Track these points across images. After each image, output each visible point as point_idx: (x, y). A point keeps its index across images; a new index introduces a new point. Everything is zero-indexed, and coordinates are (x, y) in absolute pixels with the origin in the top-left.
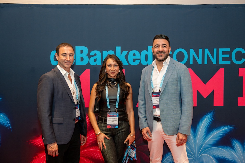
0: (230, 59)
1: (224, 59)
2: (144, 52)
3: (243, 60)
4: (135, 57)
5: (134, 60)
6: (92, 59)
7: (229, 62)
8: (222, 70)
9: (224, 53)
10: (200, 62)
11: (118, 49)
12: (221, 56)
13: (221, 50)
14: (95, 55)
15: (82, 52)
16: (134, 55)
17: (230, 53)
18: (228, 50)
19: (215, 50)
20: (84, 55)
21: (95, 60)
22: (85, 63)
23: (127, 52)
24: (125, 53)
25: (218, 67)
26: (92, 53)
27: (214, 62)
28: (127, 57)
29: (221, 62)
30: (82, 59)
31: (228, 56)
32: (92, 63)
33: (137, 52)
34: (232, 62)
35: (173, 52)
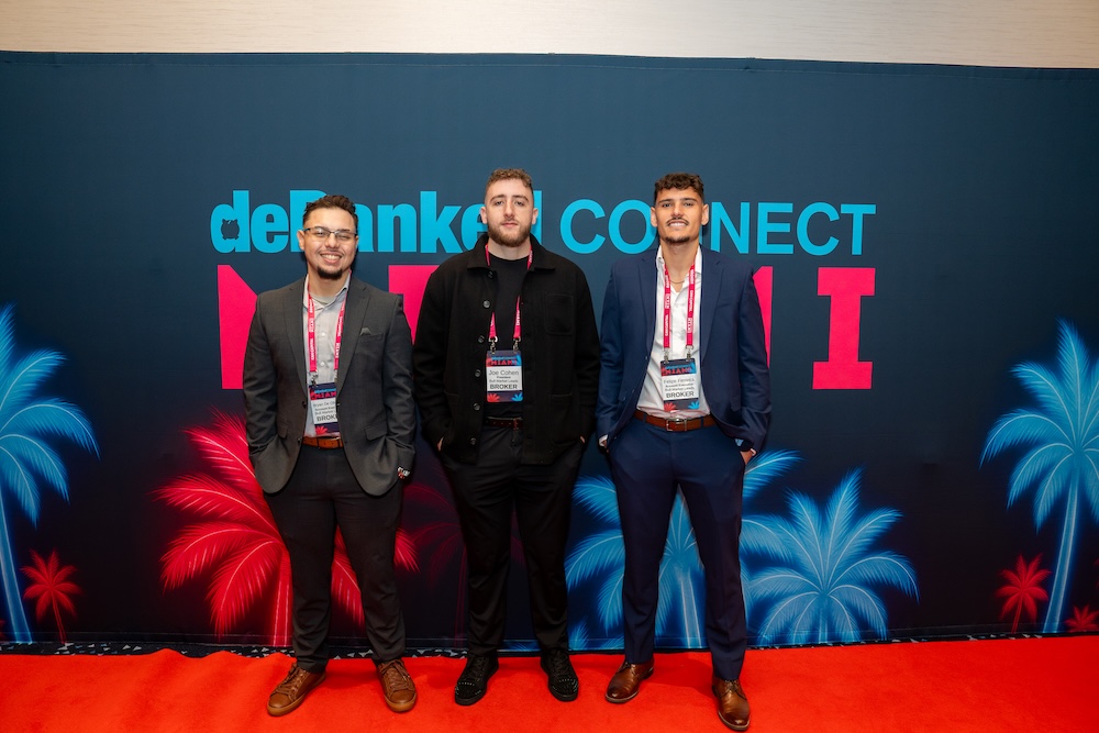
0: (791, 238)
1: (773, 238)
3: (833, 243)
7: (788, 249)
8: (767, 272)
9: (773, 218)
11: (429, 198)
12: (764, 228)
13: (764, 209)
17: (792, 219)
18: (788, 208)
19: (745, 207)
23: (458, 208)
24: (450, 212)
25: (755, 261)
27: (742, 246)
28: (456, 226)
29: (764, 248)
31: (785, 228)
34: (798, 247)
35: (608, 212)
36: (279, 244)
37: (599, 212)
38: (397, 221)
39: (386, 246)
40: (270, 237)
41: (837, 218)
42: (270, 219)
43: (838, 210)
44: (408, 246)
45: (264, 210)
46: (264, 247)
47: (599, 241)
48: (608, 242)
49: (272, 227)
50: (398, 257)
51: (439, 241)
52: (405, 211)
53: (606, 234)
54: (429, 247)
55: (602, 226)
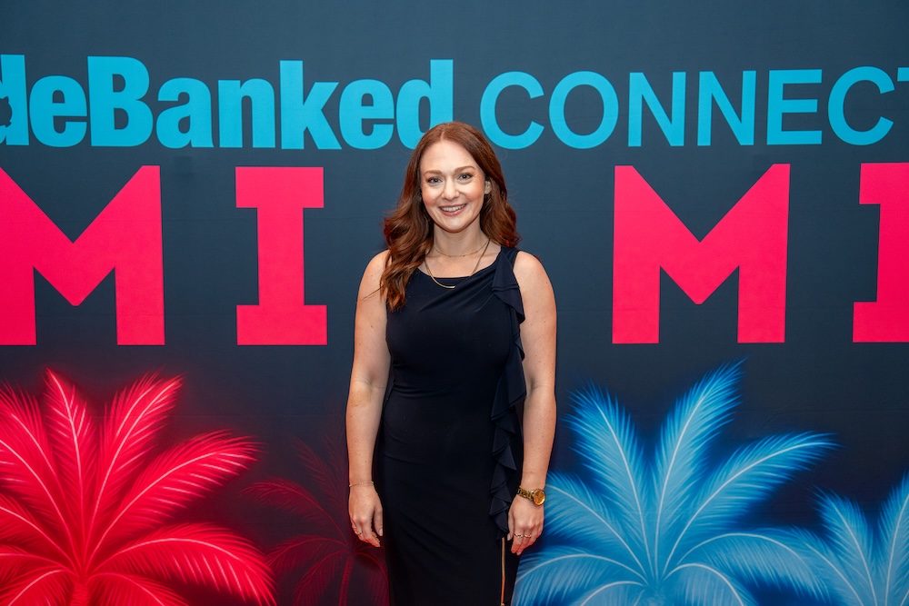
0: (819, 120)
1: (791, 122)
2: (413, 90)
3: (884, 126)
4: (369, 113)
5: (368, 127)
6: (170, 119)
7: (813, 137)
8: (781, 173)
9: (791, 92)
10: (674, 134)
11: (292, 71)
12: (778, 106)
13: (778, 79)
14: (184, 99)
15: (119, 83)
16: (367, 100)
17: (820, 93)
18: (814, 76)
19: (749, 78)
20: (131, 99)
21: (184, 125)
22: (134, 136)
23: (334, 85)
24: (323, 90)
25: (764, 156)
26: (169, 91)
27: (744, 133)
28: (331, 111)
29: (777, 136)
30: (121, 119)
31: (810, 106)
32: (172, 138)
33: (378, 89)
34: (829, 134)
35: (549, 89)
36: (73, 135)
37: (535, 89)
38: (247, 103)
39: (231, 138)
40: (60, 124)
41: (890, 87)
42: (58, 97)
43: (893, 76)
44: (263, 138)
45: (48, 85)
46: (50, 138)
47: (535, 131)
48: (548, 133)
49: (61, 110)
50: (249, 155)
51: (307, 133)
52: (258, 89)
53: (545, 121)
54: (293, 141)
55: (539, 110)
